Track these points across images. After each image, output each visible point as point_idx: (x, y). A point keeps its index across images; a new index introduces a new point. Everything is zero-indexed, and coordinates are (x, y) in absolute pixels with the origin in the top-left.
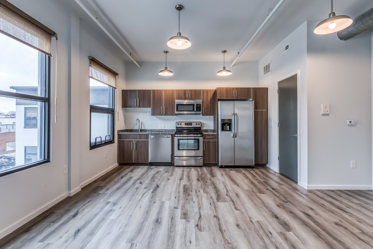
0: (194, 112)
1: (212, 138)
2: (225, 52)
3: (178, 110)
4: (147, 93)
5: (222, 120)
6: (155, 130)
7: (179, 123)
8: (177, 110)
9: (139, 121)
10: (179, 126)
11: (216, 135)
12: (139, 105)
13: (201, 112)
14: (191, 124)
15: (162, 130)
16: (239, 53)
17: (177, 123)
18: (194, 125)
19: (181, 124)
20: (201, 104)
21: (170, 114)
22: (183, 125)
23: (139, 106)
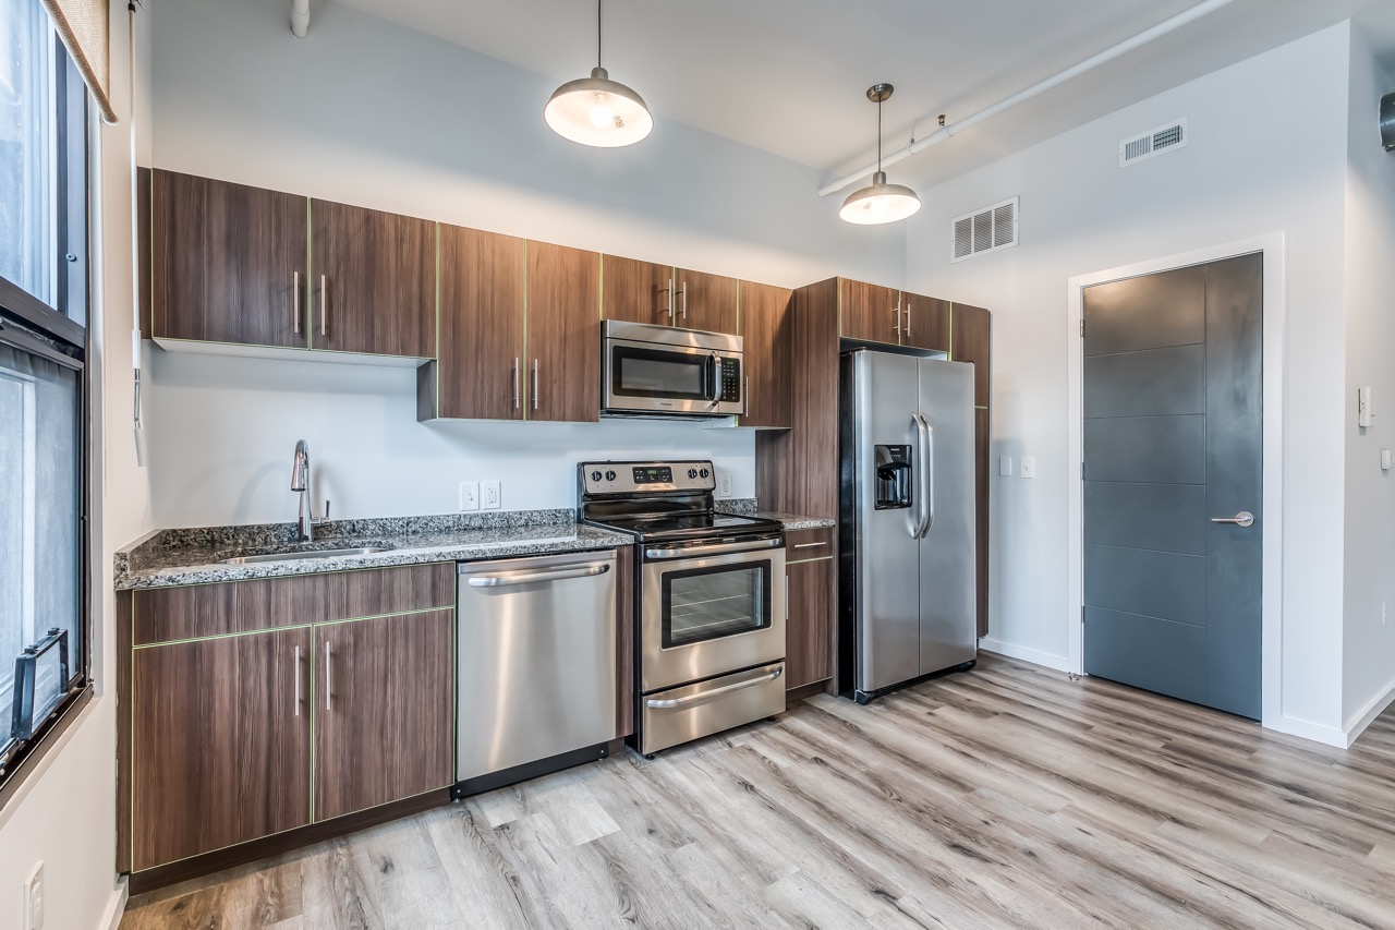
0: (705, 406)
1: (817, 551)
2: (882, 93)
3: (624, 386)
4: (400, 241)
5: (879, 452)
6: (432, 519)
7: (604, 470)
8: (619, 390)
9: (306, 462)
10: (603, 487)
11: (829, 529)
12: (329, 327)
13: (738, 407)
14: (664, 473)
15: (484, 517)
16: (942, 117)
17: (589, 470)
18: (680, 482)
19: (611, 476)
20: (740, 357)
21: (569, 411)
22: (625, 483)
23: (331, 340)
